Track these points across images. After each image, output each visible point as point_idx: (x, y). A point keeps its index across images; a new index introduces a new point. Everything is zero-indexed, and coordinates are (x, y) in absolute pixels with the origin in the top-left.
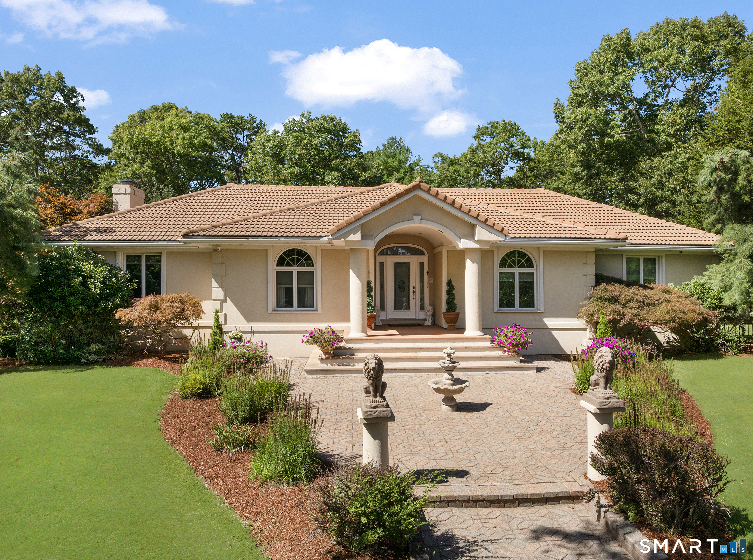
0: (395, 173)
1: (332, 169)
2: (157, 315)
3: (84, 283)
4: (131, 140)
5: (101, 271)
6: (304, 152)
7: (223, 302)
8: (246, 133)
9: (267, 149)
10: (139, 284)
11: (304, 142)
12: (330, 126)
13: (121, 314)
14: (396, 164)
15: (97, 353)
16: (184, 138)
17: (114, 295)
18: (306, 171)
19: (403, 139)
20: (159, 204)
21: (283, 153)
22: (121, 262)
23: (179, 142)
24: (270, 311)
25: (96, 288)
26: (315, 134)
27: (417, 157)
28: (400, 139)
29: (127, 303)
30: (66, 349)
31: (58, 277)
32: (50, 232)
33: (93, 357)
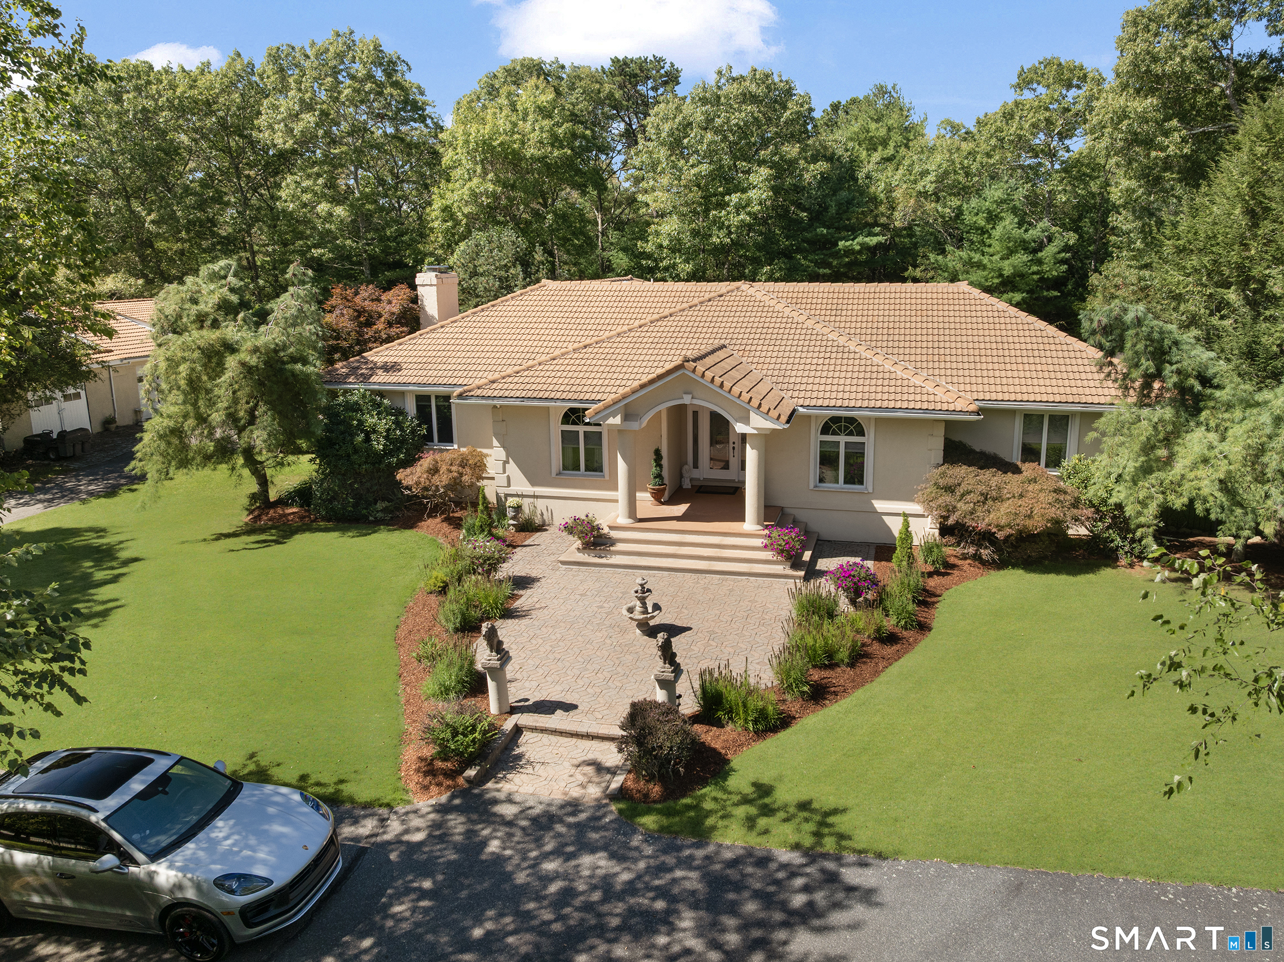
0: (880, 148)
1: (761, 163)
2: (436, 480)
3: (367, 439)
4: (467, 142)
5: (383, 424)
6: (718, 138)
7: (506, 462)
8: (650, 84)
9: (664, 135)
10: (430, 430)
11: (718, 121)
12: (760, 91)
13: (401, 475)
14: (883, 132)
15: (384, 510)
16: (541, 129)
17: (399, 450)
18: (722, 167)
19: (897, 88)
20: (455, 322)
21: (686, 141)
22: (411, 408)
23: (535, 136)
24: (554, 475)
25: (379, 445)
26: (736, 106)
27: (923, 116)
28: (894, 88)
29: (409, 462)
30: (355, 505)
31: (342, 433)
32: (337, 370)
33: (380, 515)
